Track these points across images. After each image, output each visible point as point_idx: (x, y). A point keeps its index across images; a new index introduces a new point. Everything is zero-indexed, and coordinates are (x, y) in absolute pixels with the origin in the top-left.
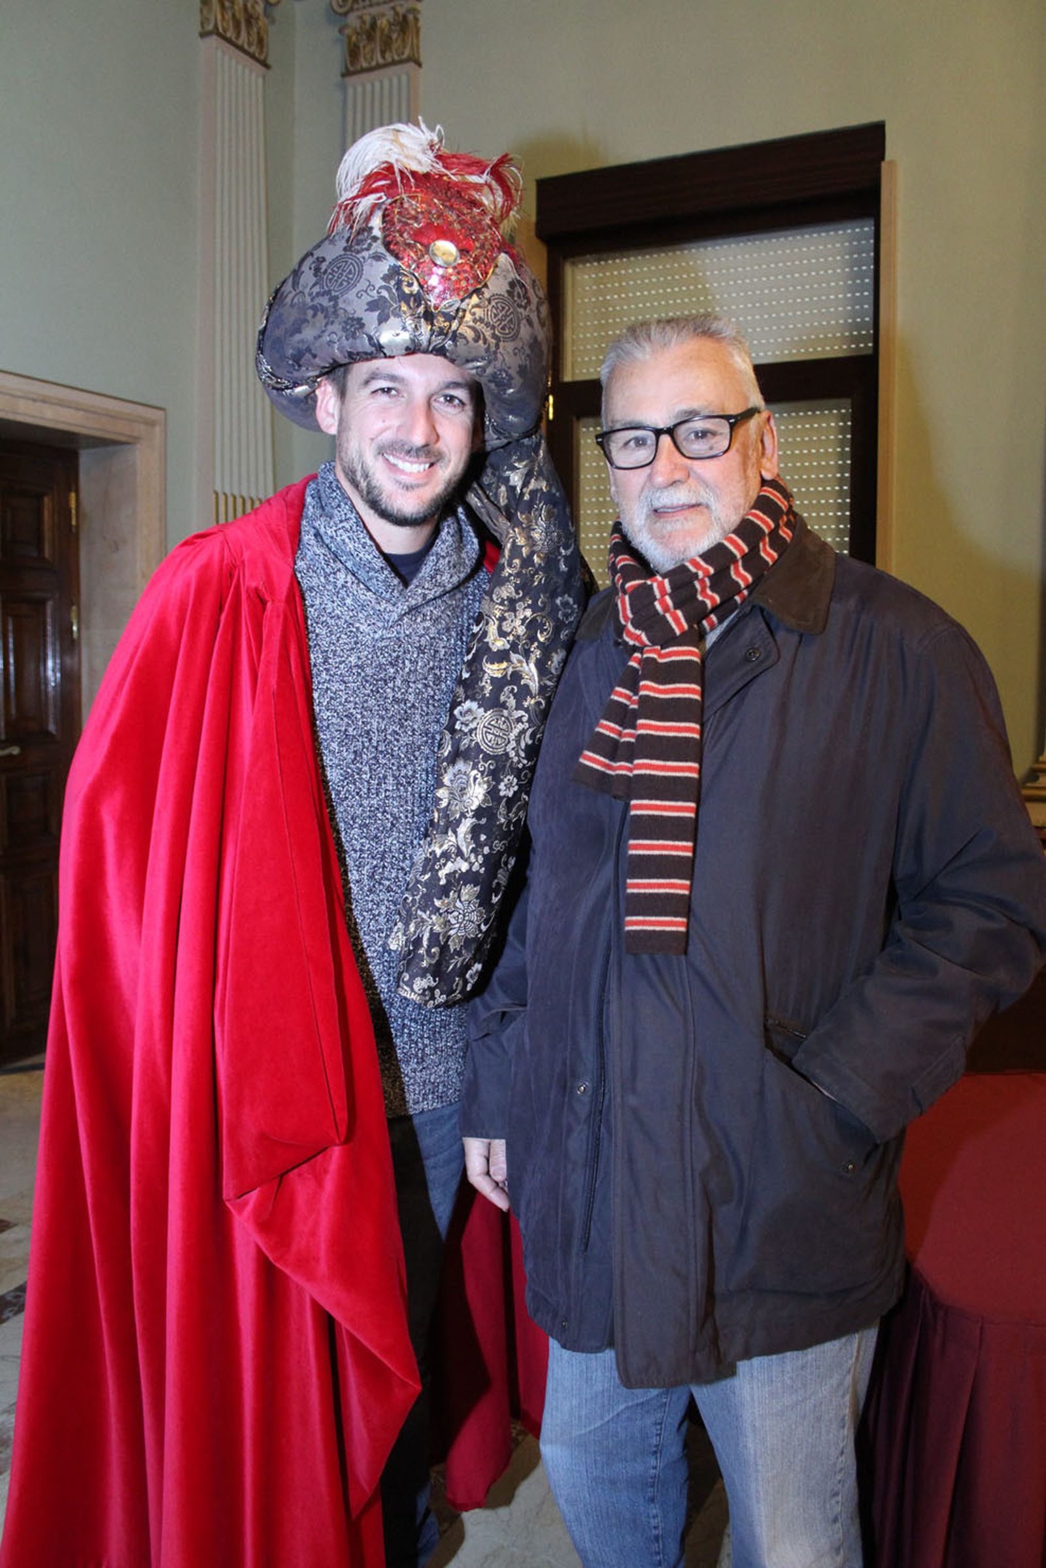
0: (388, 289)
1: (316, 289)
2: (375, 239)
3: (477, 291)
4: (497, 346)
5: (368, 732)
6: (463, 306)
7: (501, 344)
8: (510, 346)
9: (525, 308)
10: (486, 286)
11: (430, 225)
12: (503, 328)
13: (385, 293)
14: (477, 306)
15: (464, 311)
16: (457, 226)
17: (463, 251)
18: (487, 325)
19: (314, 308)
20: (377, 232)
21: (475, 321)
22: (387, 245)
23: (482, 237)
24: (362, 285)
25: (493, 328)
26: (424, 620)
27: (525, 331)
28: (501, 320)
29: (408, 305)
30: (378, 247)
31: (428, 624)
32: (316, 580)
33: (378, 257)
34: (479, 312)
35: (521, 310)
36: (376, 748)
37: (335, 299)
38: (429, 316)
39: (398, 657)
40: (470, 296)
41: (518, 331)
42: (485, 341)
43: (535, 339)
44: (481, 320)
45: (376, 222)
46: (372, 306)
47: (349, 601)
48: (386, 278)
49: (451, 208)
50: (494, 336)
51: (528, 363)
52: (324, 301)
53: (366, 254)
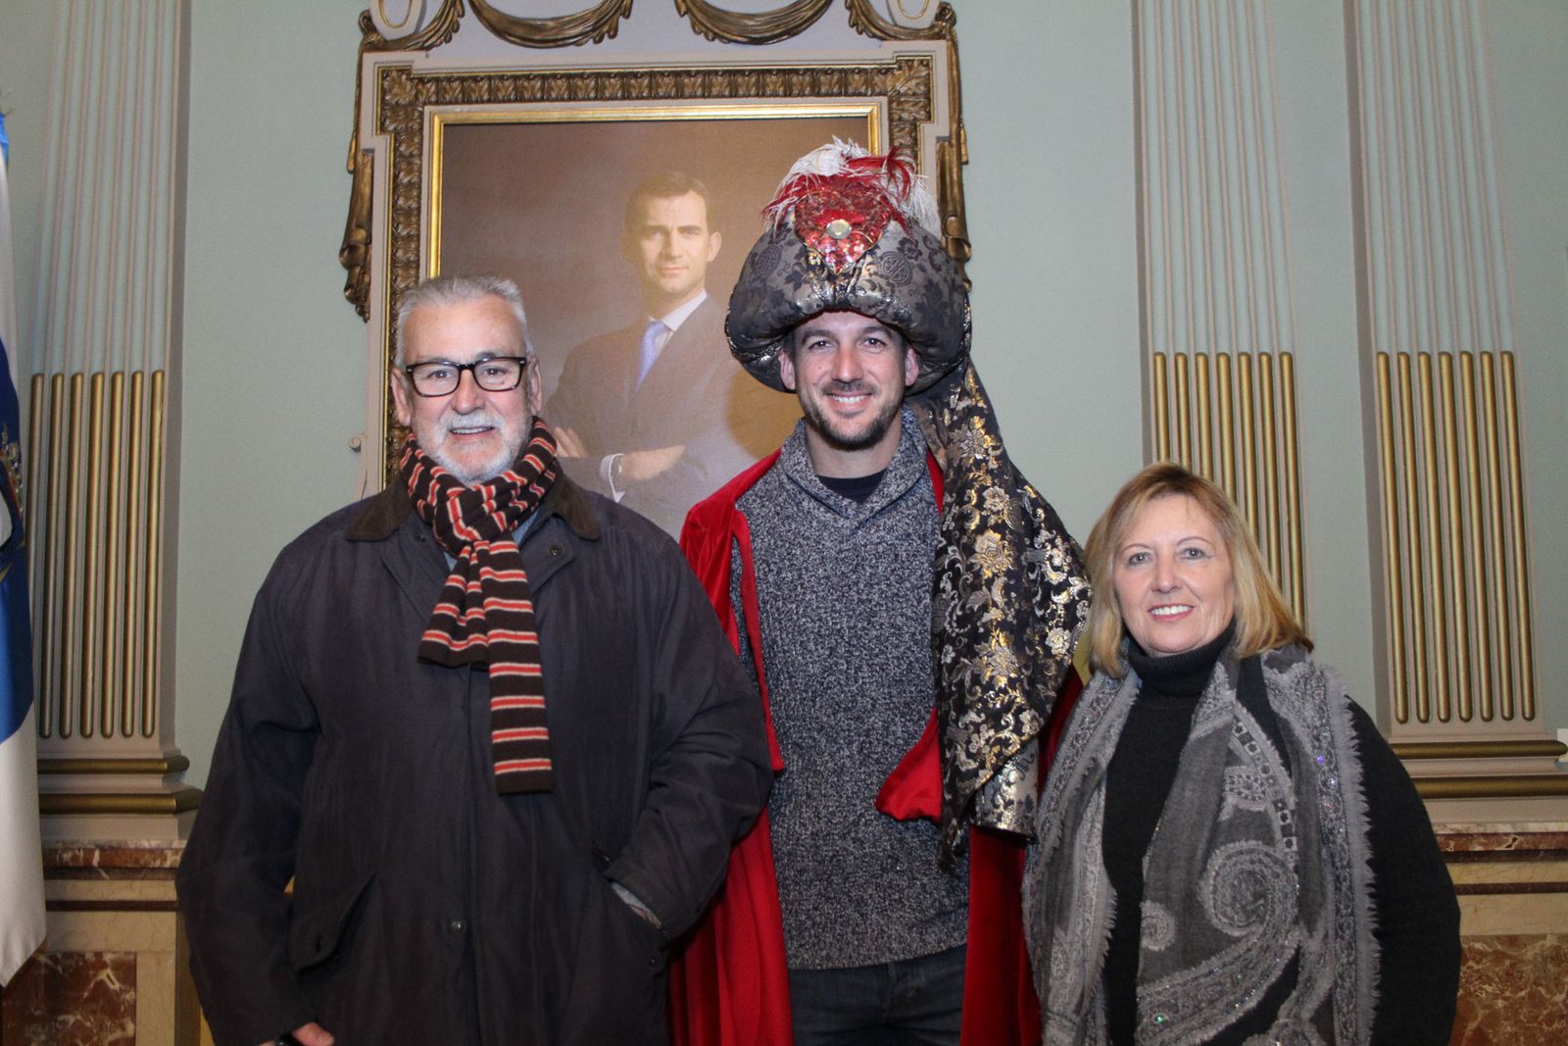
0: (799, 264)
1: (753, 276)
2: (789, 230)
3: (871, 252)
4: (893, 292)
5: (839, 631)
6: (859, 265)
7: (897, 289)
8: (905, 289)
9: (916, 258)
10: (877, 247)
11: (826, 212)
12: (897, 276)
13: (797, 268)
14: (870, 264)
15: (860, 269)
16: (852, 208)
17: (855, 225)
18: (882, 276)
19: (752, 291)
20: (791, 225)
21: (870, 275)
22: (797, 232)
23: (873, 211)
24: (781, 266)
25: (887, 278)
26: (877, 531)
27: (918, 277)
28: (894, 271)
29: (814, 272)
30: (791, 236)
31: (882, 533)
32: (790, 510)
33: (791, 244)
34: (873, 268)
35: (913, 261)
36: (849, 643)
37: (764, 281)
38: (831, 278)
39: (858, 565)
40: (864, 256)
41: (911, 278)
42: (881, 289)
43: (930, 282)
44: (876, 274)
45: (791, 218)
46: (789, 280)
47: (814, 524)
48: (798, 257)
49: (847, 197)
50: (888, 284)
51: (925, 301)
52: (758, 284)
53: (782, 243)
